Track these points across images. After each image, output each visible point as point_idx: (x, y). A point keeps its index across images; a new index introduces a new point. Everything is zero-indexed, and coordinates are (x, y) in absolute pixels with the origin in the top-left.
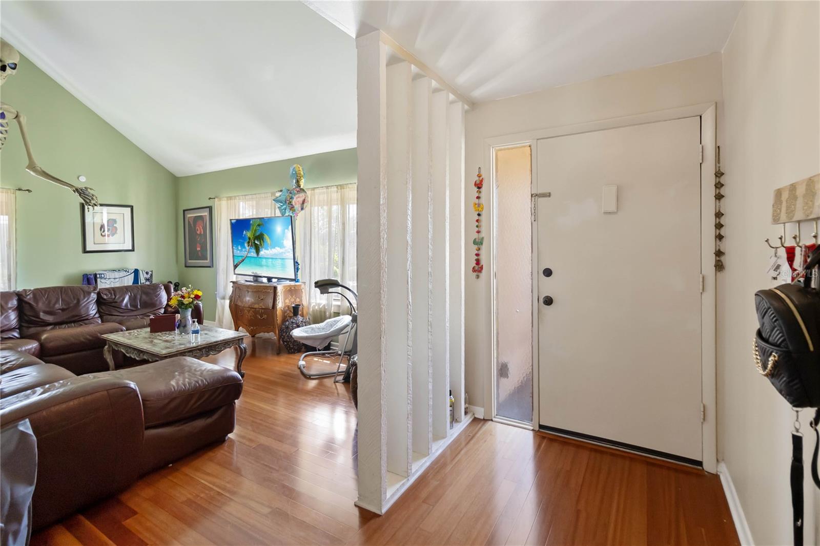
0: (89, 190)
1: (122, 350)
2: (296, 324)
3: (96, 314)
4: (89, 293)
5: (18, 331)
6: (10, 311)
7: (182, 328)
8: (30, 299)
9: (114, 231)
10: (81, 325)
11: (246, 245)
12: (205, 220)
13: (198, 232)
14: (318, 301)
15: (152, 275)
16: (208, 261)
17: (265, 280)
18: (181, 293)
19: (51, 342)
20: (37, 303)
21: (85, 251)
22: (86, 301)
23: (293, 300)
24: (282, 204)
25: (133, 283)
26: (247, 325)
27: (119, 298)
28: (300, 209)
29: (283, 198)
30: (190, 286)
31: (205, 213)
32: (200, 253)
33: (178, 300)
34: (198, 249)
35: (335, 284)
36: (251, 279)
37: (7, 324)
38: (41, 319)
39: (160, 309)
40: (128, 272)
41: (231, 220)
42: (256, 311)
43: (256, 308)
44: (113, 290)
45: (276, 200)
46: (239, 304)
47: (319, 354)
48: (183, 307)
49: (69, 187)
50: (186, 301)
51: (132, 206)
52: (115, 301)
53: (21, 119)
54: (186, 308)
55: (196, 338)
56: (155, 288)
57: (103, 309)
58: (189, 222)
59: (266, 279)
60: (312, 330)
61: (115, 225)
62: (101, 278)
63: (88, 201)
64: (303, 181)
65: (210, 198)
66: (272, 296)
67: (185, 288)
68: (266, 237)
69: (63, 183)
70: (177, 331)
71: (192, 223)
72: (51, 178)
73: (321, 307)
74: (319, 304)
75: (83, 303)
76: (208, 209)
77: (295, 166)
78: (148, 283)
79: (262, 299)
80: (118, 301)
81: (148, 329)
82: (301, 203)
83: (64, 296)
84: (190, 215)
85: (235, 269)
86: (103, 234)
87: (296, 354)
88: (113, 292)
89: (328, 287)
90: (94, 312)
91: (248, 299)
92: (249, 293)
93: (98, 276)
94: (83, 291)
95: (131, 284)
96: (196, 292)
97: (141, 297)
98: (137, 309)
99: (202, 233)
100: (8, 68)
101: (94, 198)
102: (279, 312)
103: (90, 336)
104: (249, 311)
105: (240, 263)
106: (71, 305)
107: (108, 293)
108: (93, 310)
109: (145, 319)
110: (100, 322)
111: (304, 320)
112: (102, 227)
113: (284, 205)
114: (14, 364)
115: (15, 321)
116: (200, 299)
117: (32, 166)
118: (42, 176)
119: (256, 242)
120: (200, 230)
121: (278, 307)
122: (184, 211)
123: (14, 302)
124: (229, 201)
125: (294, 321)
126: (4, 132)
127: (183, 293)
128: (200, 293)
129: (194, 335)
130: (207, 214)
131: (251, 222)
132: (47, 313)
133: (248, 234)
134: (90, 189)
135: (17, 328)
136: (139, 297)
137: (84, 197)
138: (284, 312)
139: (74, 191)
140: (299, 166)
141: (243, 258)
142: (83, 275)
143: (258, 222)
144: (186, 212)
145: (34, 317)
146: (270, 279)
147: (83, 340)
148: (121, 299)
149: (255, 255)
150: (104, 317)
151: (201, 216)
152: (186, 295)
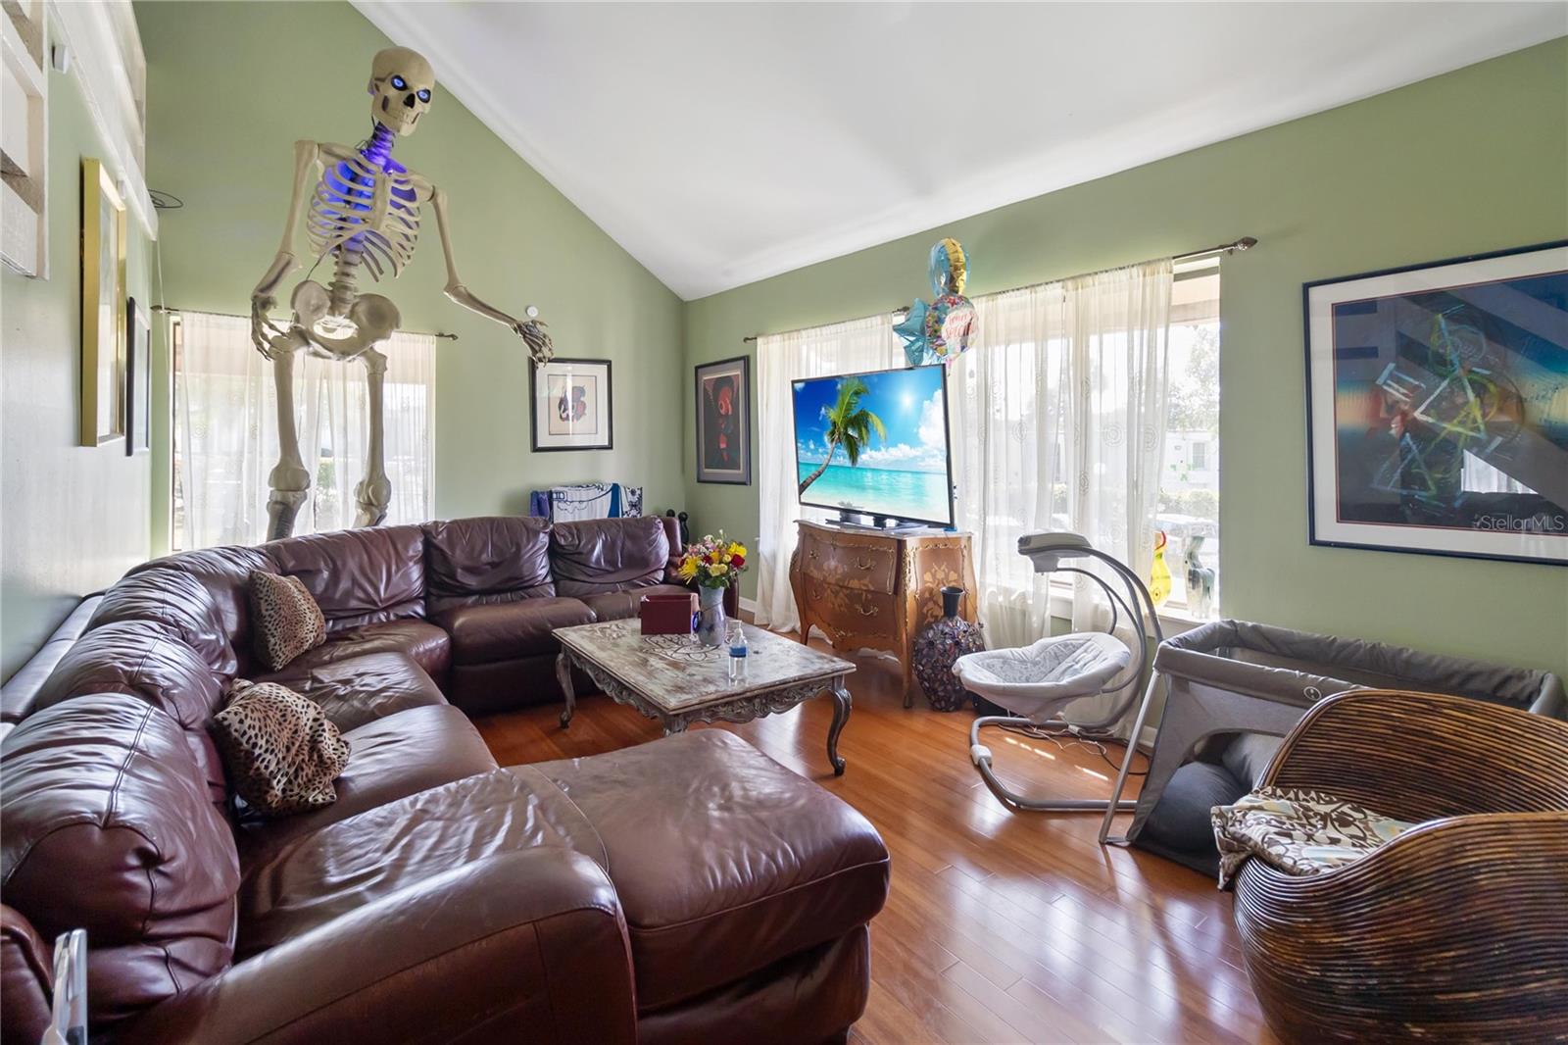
0: (538, 326)
1: (589, 671)
2: (953, 638)
3: (546, 577)
4: (536, 534)
5: (422, 602)
6: (411, 564)
7: (704, 632)
8: (442, 541)
9: (580, 409)
10: (523, 598)
11: (826, 439)
12: (735, 384)
13: (723, 412)
14: (1005, 583)
15: (640, 496)
16: (741, 471)
17: (867, 521)
18: (703, 549)
19: (468, 635)
20: (453, 550)
21: (536, 449)
22: (532, 548)
23: (940, 575)
24: (912, 339)
25: (610, 516)
26: (829, 625)
27: (586, 544)
28: (959, 348)
29: (916, 324)
30: (721, 531)
31: (736, 372)
32: (725, 454)
33: (697, 567)
34: (723, 446)
35: (1077, 546)
36: (836, 516)
37: (406, 590)
38: (458, 581)
39: (656, 570)
40: (602, 490)
41: (793, 382)
42: (854, 597)
43: (852, 589)
44: (576, 528)
45: (900, 330)
46: (816, 574)
47: (1014, 725)
48: (707, 583)
49: (507, 322)
50: (715, 570)
51: (610, 362)
52: (578, 551)
53: (440, 200)
54: (715, 588)
55: (740, 668)
56: (647, 525)
57: (559, 568)
58: (705, 389)
59: (872, 517)
60: (1004, 663)
61: (582, 399)
62: (559, 499)
63: (537, 348)
64: (964, 276)
65: (746, 339)
66: (893, 562)
67: (710, 536)
68: (874, 419)
69: (500, 315)
70: (693, 637)
71: (711, 393)
72: (482, 308)
73: (1013, 598)
74: (1007, 592)
75: (526, 553)
76: (742, 361)
77: (944, 241)
78: (634, 512)
79: (868, 569)
80: (585, 551)
81: (637, 623)
82: (962, 333)
83: (495, 537)
84: (708, 377)
85: (800, 493)
86: (564, 415)
87: (953, 714)
88: (575, 532)
89: (1057, 553)
90: (544, 572)
91: (833, 565)
92: (838, 550)
93: (554, 496)
94: (527, 529)
95: (605, 516)
96: (735, 549)
97: (623, 544)
98: (617, 570)
99: (730, 413)
100: (417, 100)
101: (547, 341)
102: (910, 604)
103: (534, 627)
104: (836, 594)
105: (813, 480)
106: (508, 556)
107: (567, 534)
108: (542, 568)
109: (630, 594)
110: (553, 593)
111: (971, 630)
112: (563, 402)
113: (917, 340)
114: (391, 697)
115: (418, 583)
116: (743, 566)
117: (453, 287)
118: (467, 303)
119: (850, 432)
120: (725, 408)
121: (908, 592)
122: (697, 368)
123: (419, 546)
124: (787, 343)
125: (947, 630)
126: (414, 226)
127: (707, 548)
128: (742, 552)
129: (736, 659)
130: (738, 373)
131: (839, 386)
132: (471, 570)
133: (833, 414)
134: (541, 324)
135: (420, 598)
136: (619, 543)
137: (532, 341)
138: (922, 603)
139: (515, 329)
140: (954, 241)
141: (820, 469)
142: (532, 494)
143: (855, 385)
144: (700, 370)
145: (447, 577)
146: (880, 519)
147: (522, 635)
148: (590, 546)
149: (847, 462)
150: (562, 583)
151: (728, 378)
152: (714, 555)
